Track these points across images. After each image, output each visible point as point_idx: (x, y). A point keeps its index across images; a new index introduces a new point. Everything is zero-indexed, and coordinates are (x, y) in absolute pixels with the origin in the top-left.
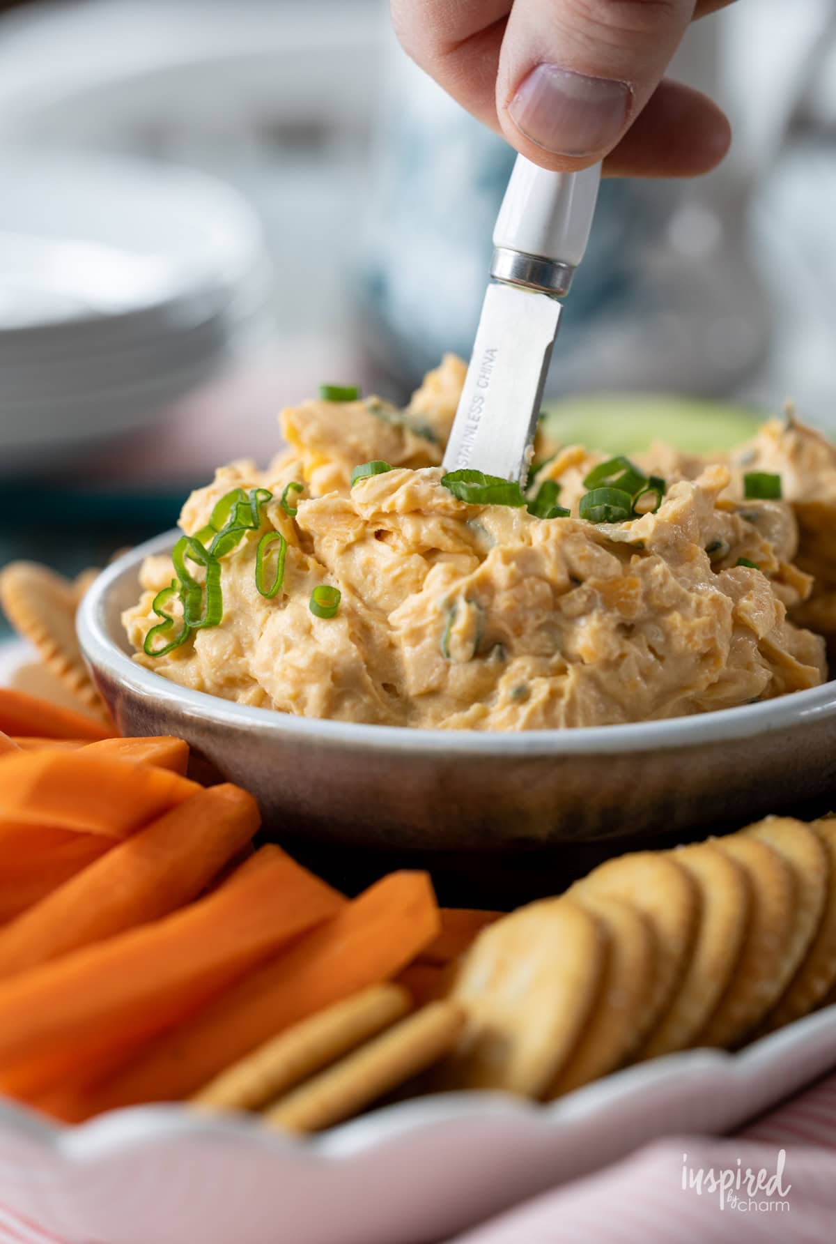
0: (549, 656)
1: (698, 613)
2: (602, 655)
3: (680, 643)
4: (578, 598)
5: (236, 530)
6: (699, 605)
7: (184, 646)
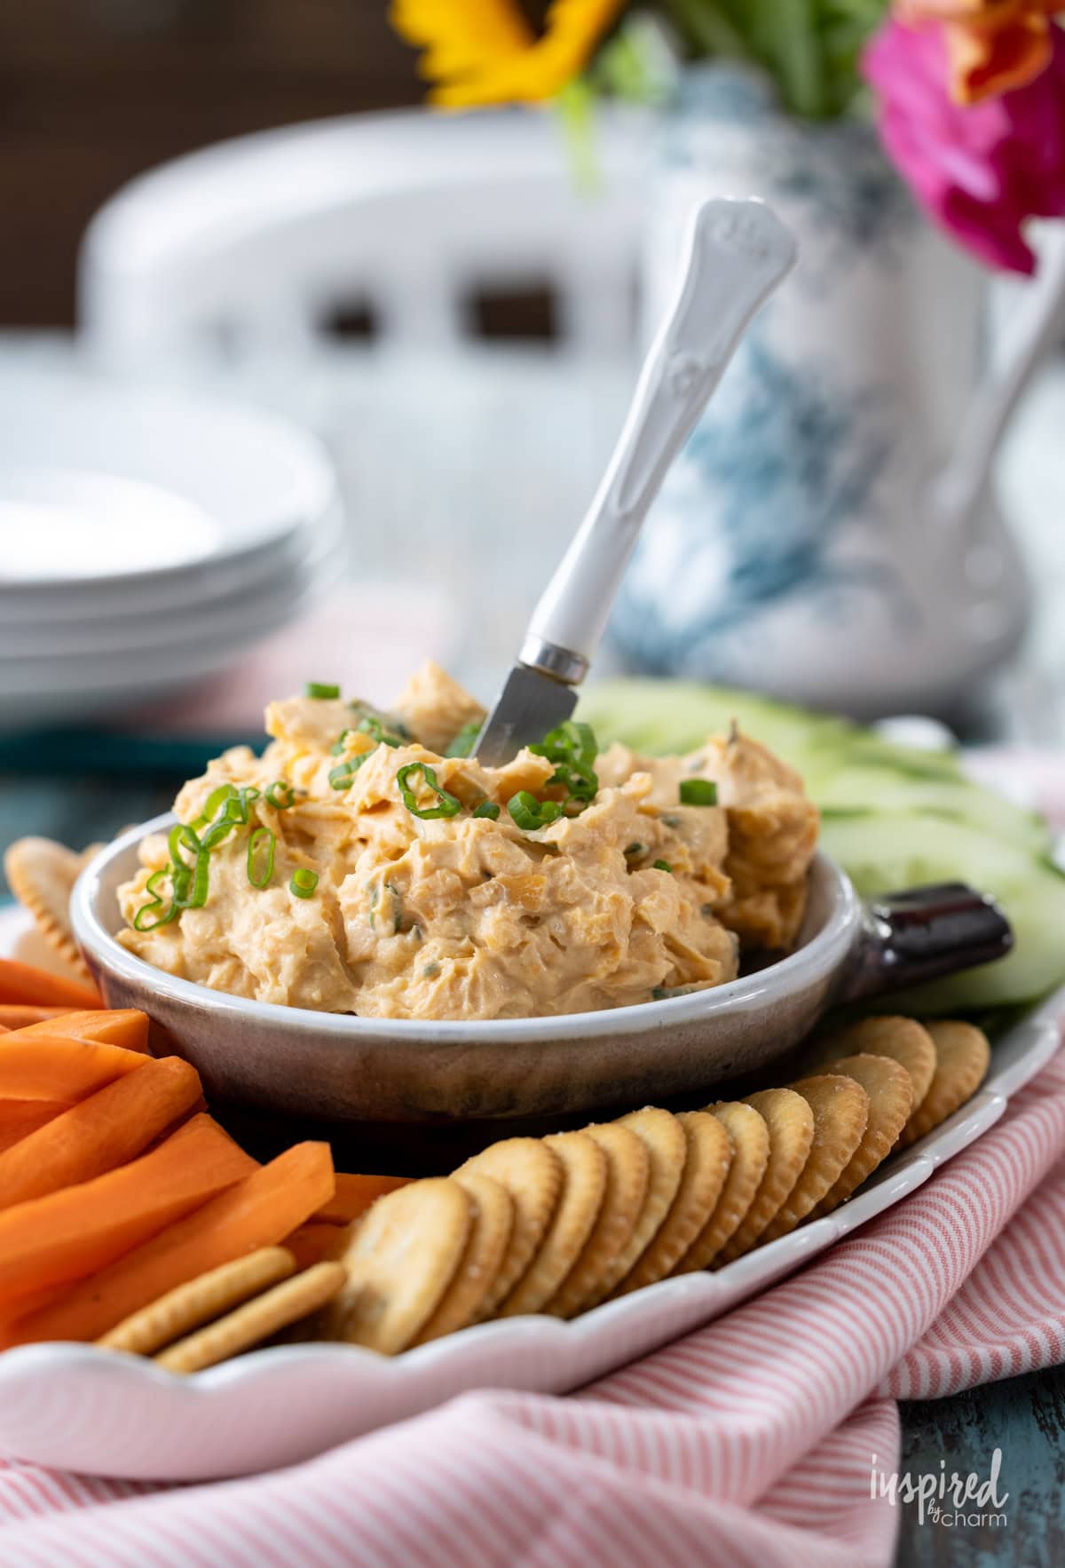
0: (460, 939)
1: (599, 909)
2: (502, 943)
3: (579, 936)
4: (485, 891)
5: (226, 823)
6: (600, 903)
7: (170, 922)
